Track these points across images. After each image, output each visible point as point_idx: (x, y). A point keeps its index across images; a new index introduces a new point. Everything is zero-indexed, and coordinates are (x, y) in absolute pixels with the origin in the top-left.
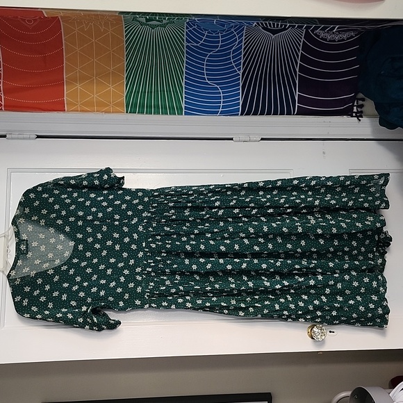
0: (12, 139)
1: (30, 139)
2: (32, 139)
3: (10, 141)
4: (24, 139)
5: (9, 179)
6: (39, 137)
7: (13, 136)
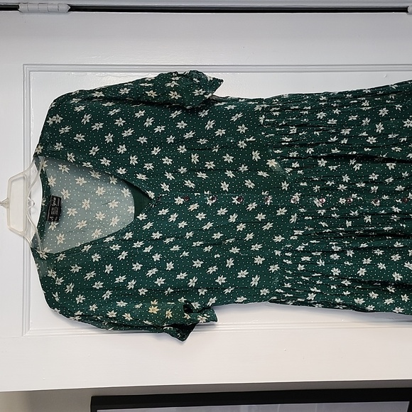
0: (29, 12)
1: (58, 11)
2: (63, 12)
3: (25, 15)
4: (49, 12)
5: (27, 83)
6: (74, 8)
7: (30, 7)
